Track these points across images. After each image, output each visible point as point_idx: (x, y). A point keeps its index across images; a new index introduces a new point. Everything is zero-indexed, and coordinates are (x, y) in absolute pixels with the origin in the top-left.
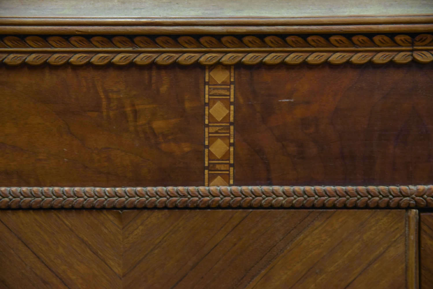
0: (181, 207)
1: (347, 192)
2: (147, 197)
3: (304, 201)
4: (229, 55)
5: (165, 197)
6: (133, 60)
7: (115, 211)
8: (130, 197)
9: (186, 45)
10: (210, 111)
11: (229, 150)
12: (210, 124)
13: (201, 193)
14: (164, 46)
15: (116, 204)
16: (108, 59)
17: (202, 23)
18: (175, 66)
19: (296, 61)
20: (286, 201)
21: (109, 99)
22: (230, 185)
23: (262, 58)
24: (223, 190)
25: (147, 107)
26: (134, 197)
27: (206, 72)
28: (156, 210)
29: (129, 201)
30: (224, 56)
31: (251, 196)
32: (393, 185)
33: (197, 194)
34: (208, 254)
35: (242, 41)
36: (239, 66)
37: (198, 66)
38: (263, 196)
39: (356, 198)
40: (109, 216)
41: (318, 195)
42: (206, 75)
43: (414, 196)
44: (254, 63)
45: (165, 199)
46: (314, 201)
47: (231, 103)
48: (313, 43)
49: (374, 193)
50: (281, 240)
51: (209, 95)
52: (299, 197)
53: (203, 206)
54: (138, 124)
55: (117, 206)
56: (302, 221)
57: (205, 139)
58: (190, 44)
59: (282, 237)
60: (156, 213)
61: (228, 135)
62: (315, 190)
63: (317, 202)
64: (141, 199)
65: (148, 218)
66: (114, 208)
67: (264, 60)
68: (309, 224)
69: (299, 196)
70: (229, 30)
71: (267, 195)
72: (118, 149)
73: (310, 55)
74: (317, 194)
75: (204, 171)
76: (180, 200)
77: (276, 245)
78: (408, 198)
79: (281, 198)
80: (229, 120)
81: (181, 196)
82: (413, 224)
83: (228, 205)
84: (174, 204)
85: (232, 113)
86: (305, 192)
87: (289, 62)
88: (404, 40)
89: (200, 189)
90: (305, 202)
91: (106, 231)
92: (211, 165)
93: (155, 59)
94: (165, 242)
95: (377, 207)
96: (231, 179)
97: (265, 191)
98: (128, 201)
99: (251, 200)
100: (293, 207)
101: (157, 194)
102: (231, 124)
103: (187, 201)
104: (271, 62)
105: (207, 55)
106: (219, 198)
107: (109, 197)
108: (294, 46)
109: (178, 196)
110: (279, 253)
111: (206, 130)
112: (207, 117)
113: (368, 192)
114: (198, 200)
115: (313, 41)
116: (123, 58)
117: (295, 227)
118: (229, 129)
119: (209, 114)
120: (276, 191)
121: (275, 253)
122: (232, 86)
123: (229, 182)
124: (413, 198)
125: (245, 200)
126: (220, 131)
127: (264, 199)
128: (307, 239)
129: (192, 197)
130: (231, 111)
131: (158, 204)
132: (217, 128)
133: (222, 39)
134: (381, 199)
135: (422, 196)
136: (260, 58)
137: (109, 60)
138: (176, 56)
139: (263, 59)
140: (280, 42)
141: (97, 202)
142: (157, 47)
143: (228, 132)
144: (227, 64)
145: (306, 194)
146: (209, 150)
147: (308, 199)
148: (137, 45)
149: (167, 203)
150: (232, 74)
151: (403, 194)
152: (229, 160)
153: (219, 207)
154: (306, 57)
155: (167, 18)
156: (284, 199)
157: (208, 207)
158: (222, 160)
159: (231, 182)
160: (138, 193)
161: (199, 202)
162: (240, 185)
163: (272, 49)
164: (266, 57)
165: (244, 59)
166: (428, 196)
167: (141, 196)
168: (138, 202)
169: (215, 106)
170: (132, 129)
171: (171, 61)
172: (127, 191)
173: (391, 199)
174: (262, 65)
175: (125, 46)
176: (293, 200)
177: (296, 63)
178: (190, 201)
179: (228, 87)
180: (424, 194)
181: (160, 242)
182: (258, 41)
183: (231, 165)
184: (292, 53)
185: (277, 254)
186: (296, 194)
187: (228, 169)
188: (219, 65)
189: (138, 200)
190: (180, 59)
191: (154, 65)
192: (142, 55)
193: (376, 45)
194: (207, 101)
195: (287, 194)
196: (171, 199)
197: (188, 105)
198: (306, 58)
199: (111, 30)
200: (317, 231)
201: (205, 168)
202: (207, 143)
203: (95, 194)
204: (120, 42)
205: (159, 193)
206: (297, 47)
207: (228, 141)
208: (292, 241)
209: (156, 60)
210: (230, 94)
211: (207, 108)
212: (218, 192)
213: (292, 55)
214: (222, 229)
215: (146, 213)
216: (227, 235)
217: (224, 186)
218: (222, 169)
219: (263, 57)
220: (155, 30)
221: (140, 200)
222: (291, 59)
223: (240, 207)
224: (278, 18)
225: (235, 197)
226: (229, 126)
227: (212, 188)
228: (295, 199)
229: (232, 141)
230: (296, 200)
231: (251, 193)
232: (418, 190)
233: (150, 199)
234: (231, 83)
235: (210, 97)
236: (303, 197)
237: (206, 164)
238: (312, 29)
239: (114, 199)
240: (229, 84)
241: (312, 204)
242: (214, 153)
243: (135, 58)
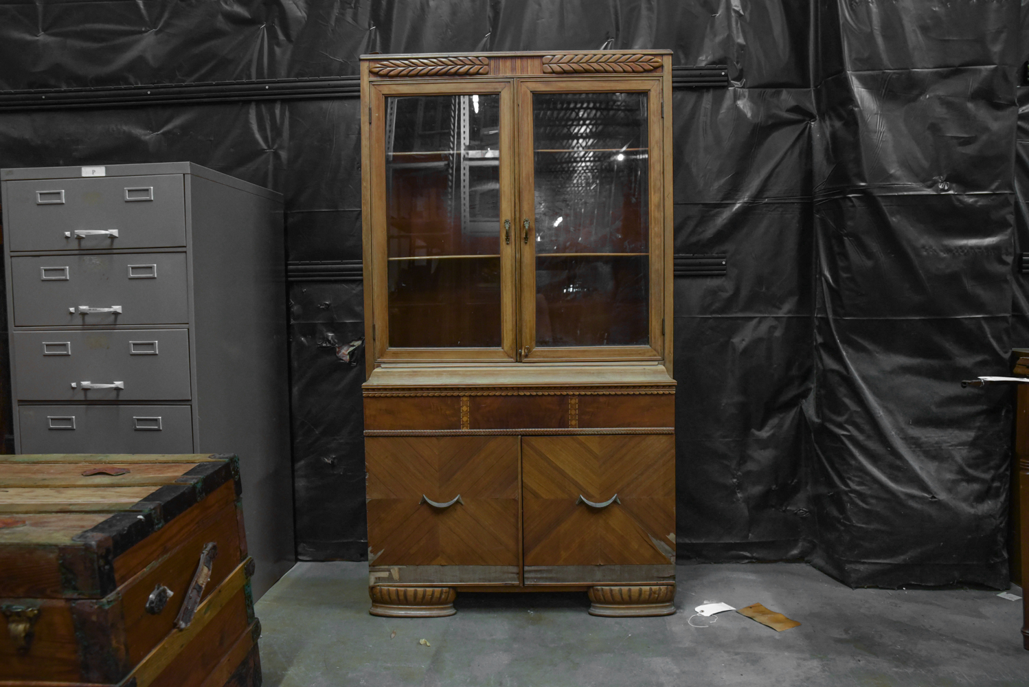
18: (452, 396)
36: (470, 396)
37: (459, 396)
75: (460, 426)
82: (519, 440)
95: (509, 435)
122: (469, 402)
151: (516, 432)
174: (477, 396)
191: (446, 396)
197: (456, 407)
215: (445, 437)
235: (463, 403)
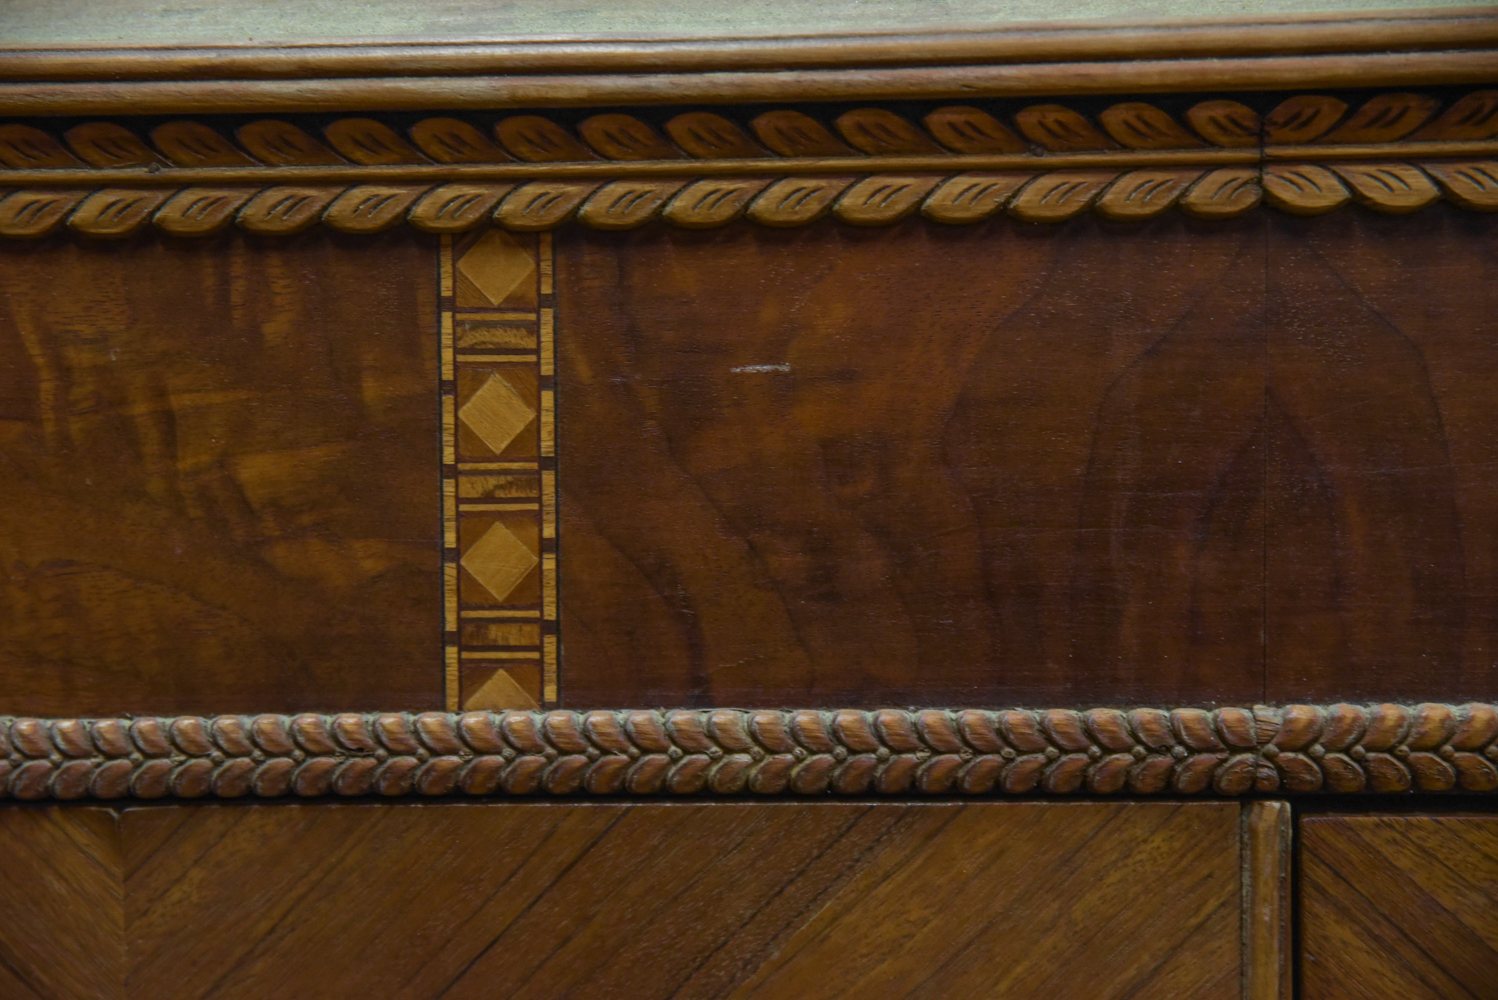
0: (349, 792)
1: (1003, 734)
2: (216, 753)
3: (832, 768)
4: (530, 190)
5: (288, 754)
6: (152, 214)
7: (93, 808)
8: (148, 756)
9: (359, 155)
10: (461, 414)
11: (541, 563)
12: (461, 466)
13: (425, 737)
14: (273, 159)
15: (95, 781)
16: (53, 214)
17: (415, 66)
18: (319, 234)
19: (796, 213)
20: (763, 771)
21: (64, 372)
22: (545, 707)
23: (659, 202)
24: (515, 727)
25: (217, 398)
26: (167, 755)
27: (443, 259)
28: (256, 807)
29: (144, 773)
30: (509, 193)
31: (624, 751)
32: (1190, 704)
33: (413, 742)
34: (458, 978)
35: (578, 135)
36: (572, 233)
37: (405, 234)
38: (673, 748)
39: (1041, 757)
40: (69, 828)
41: (891, 744)
42: (442, 270)
43: (1271, 747)
44: (630, 220)
45: (285, 761)
46: (874, 768)
47: (543, 383)
48: (859, 140)
49: (1114, 737)
50: (746, 924)
51: (457, 351)
52: (812, 753)
53: (436, 790)
54: (180, 466)
55: (101, 790)
56: (830, 846)
57: (442, 526)
58: (375, 148)
59: (749, 913)
60: (255, 816)
61: (535, 507)
62: (876, 725)
63: (886, 771)
64: (193, 761)
65: (223, 836)
66: (89, 798)
67: (668, 209)
68: (858, 861)
69: (814, 748)
70: (520, 93)
71: (690, 744)
72: (106, 567)
73: (852, 186)
74: (884, 743)
75: (443, 649)
76: (343, 767)
77: (725, 943)
78: (1248, 757)
79: (744, 758)
80: (539, 447)
81: (349, 750)
82: (1270, 860)
83: (534, 784)
84: (322, 785)
85: (548, 418)
86: (836, 733)
87: (767, 216)
88: (1225, 122)
89: (424, 724)
90: (837, 772)
91: (58, 887)
92: (469, 629)
93: (238, 210)
94: (293, 930)
95: (1126, 792)
96: (550, 682)
97: (679, 731)
98: (140, 770)
99: (626, 766)
100: (790, 793)
101: (256, 745)
102: (545, 463)
103: (372, 769)
104: (698, 217)
105: (441, 190)
106: (500, 759)
107: (67, 756)
108: (786, 150)
109: (338, 749)
110: (739, 975)
111: (449, 487)
112: (448, 438)
113: (1090, 732)
114: (414, 768)
115: (862, 129)
116: (114, 209)
117: (801, 873)
118: (540, 481)
119: (457, 423)
120: (723, 728)
121: (722, 973)
122: (547, 315)
123: (542, 693)
124: (1269, 757)
125: (601, 767)
126: (500, 494)
127: (674, 760)
128: (848, 919)
129: (393, 753)
130: (543, 413)
131: (259, 784)
132: (492, 482)
133: (498, 128)
134: (1139, 759)
135: (1304, 749)
136: (653, 201)
137: (56, 217)
138: (318, 195)
139: (664, 205)
140: (731, 138)
141: (19, 777)
142: (244, 164)
143: (534, 494)
144: (521, 226)
145: (841, 742)
146: (460, 569)
147: (851, 759)
148: (167, 157)
149: (293, 778)
150: (546, 267)
151: (1226, 742)
152: (540, 606)
153: (500, 794)
154: (835, 193)
155: (275, 48)
156: (756, 761)
157: (458, 794)
158: (513, 608)
159: (550, 693)
160: (179, 740)
161: (419, 773)
162: (585, 706)
163: (697, 164)
164: (674, 196)
165: (587, 208)
166: (1328, 748)
167: (193, 750)
168: (181, 775)
169: (479, 393)
170: (156, 486)
171: (299, 218)
172: (136, 734)
173: (1179, 760)
174: (660, 230)
175: (119, 161)
176: (790, 766)
177: (795, 218)
178: (385, 772)
179: (532, 317)
180: (1315, 740)
181: (271, 931)
182: (640, 131)
183: (547, 627)
184: (780, 179)
185: (732, 979)
186: (803, 739)
187: (537, 642)
188: (488, 230)
189: (181, 768)
190: (334, 210)
191: (232, 235)
192: (187, 197)
193: (1112, 143)
194: (448, 374)
195: (767, 742)
196: (310, 761)
197: (371, 389)
198: (836, 199)
199: (56, 98)
200: (885, 889)
201: (445, 639)
202: (450, 540)
203: (12, 743)
204: (97, 145)
205: (261, 740)
206: (796, 156)
207: (536, 529)
208: (788, 925)
209: (241, 214)
210: (539, 343)
211: (448, 401)
212: (493, 736)
213: (780, 189)
214: (513, 880)
215: (215, 820)
216: (534, 903)
217: (520, 708)
218: (512, 642)
219: (665, 197)
220: (228, 94)
221: (191, 766)
222: (771, 203)
223: (582, 794)
224: (717, 40)
225: (563, 752)
226: (539, 473)
227: (472, 719)
228: (799, 760)
229: (549, 531)
230: (802, 765)
231: (622, 738)
232: (1287, 722)
233: (228, 763)
234: (543, 301)
235: (461, 358)
236: (830, 751)
237: (451, 625)
238: (849, 84)
239: (89, 762)
240: (536, 304)
241: (865, 782)
242: (480, 580)
243: (158, 208)
